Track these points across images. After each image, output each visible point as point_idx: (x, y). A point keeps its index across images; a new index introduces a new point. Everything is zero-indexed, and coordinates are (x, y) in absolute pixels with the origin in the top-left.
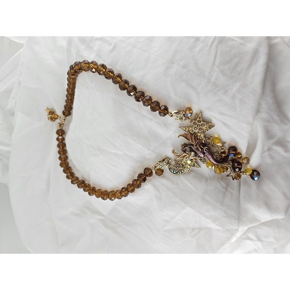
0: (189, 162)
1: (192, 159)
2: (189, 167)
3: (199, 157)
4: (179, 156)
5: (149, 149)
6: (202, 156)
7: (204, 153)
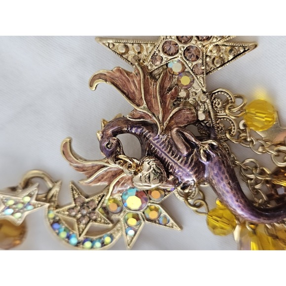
0: (134, 202)
1: (147, 192)
2: (132, 222)
3: (176, 183)
4: (91, 172)
6: (191, 179)
7: (199, 169)
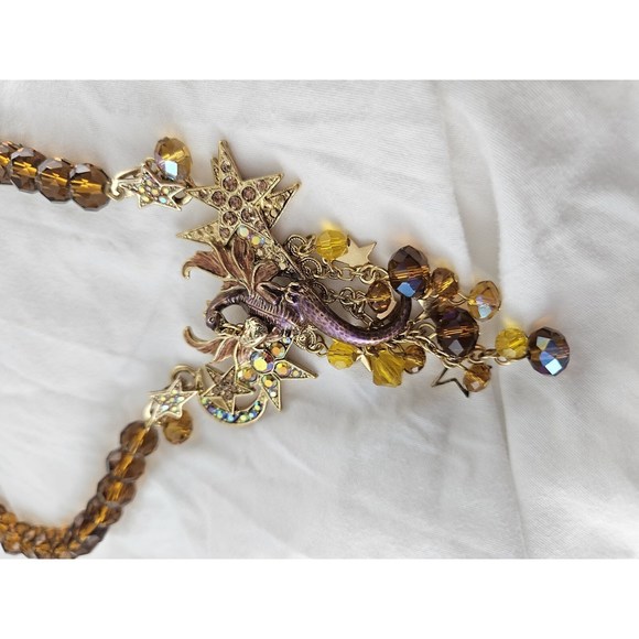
2: (269, 383)
4: (213, 349)
5: (112, 352)
